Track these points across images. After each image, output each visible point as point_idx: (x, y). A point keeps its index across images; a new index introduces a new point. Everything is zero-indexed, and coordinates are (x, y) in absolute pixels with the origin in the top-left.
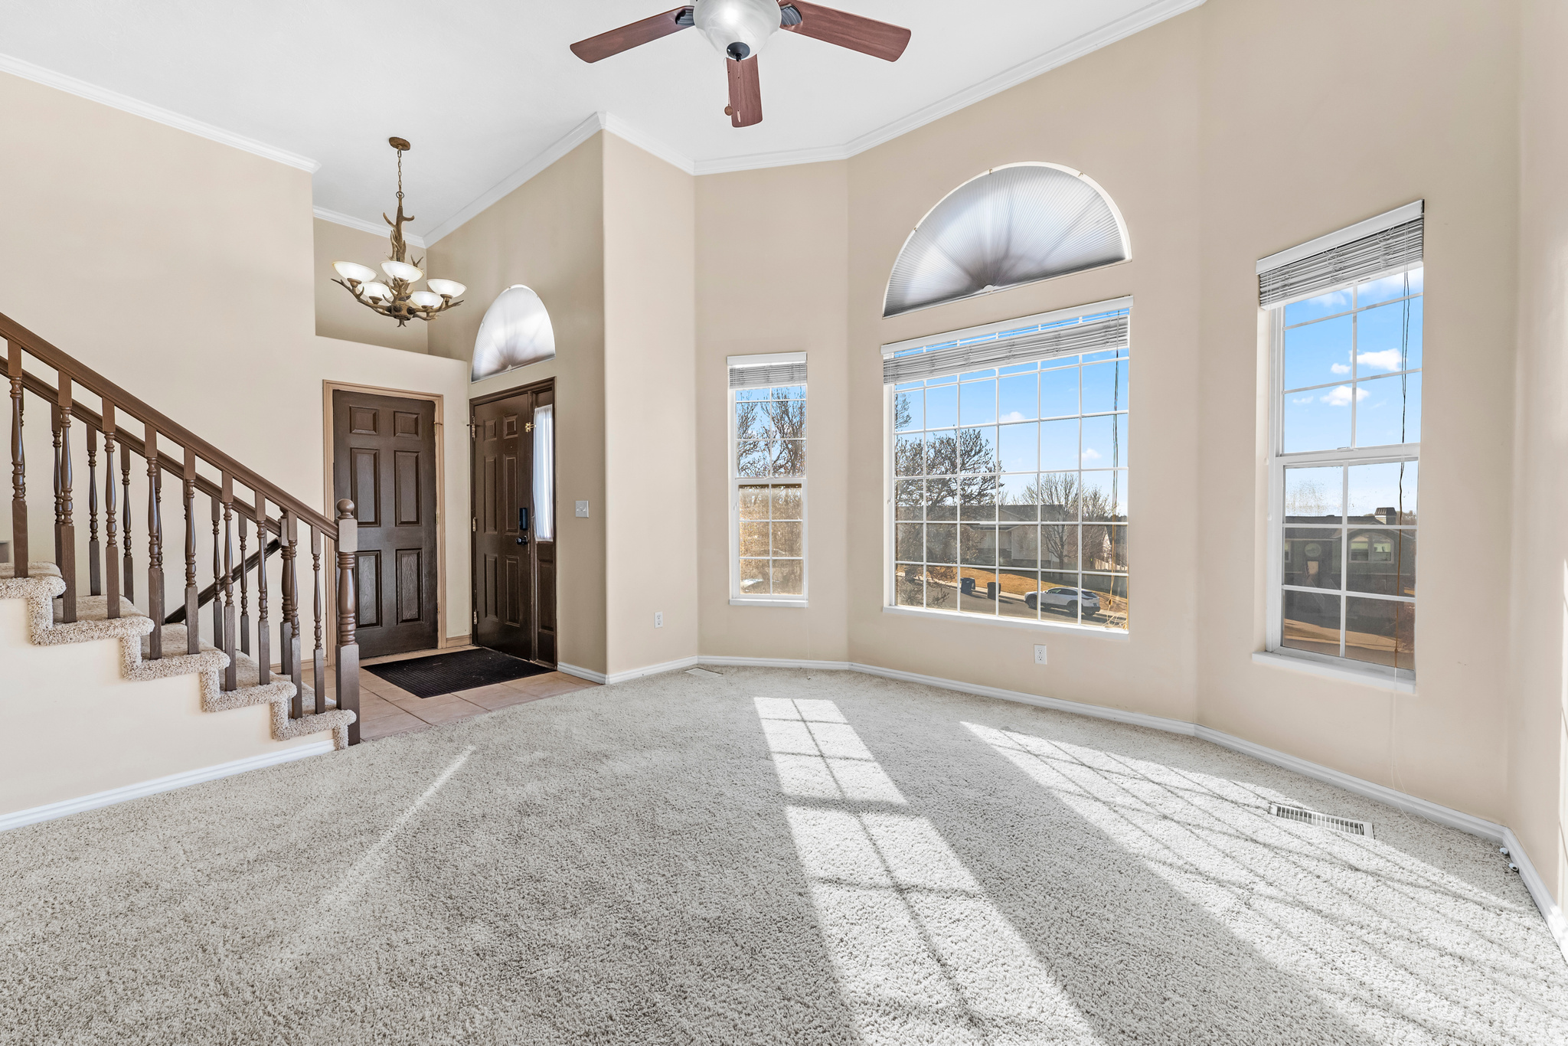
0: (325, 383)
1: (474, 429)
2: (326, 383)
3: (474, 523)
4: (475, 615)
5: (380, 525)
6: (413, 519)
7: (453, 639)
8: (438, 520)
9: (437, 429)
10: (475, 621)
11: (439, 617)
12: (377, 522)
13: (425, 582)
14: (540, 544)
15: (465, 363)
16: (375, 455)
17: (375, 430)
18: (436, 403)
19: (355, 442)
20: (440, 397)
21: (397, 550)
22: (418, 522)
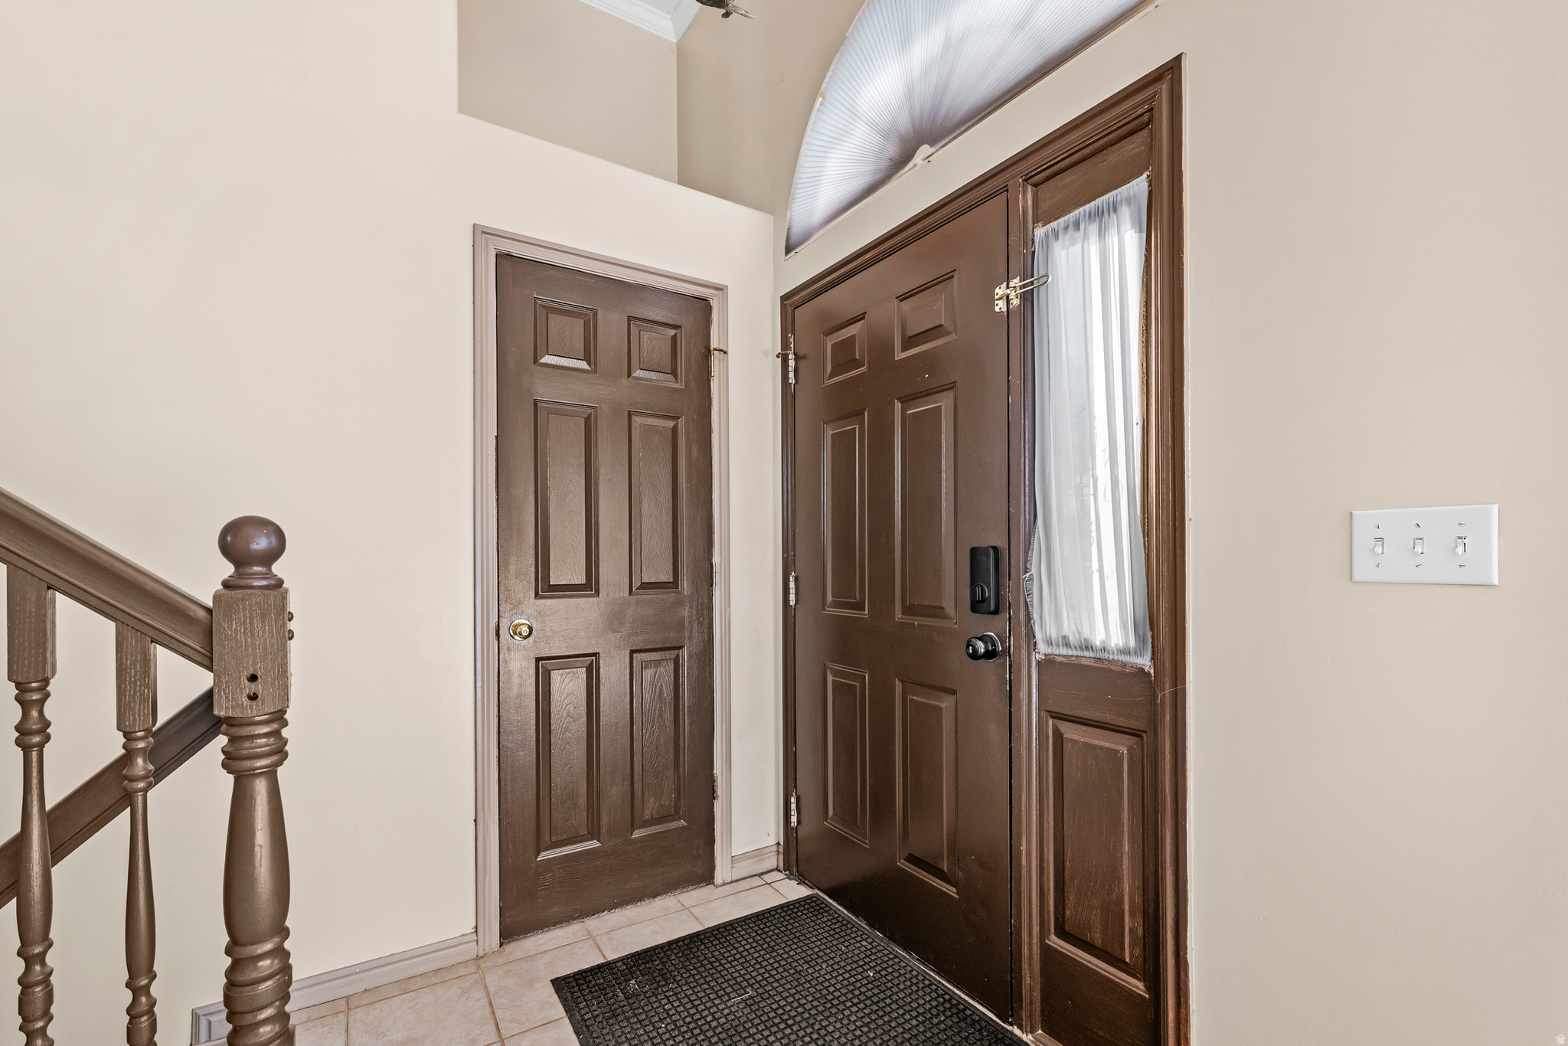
0: (478, 233)
1: (792, 363)
2: (481, 233)
3: (792, 585)
4: (793, 806)
5: (597, 593)
6: (666, 576)
7: (745, 856)
8: (717, 579)
9: (716, 359)
10: (794, 819)
11: (718, 807)
12: (590, 586)
13: (690, 724)
14: (1047, 665)
15: (771, 218)
16: (587, 420)
17: (587, 359)
18: (714, 303)
19: (546, 390)
20: (720, 289)
21: (632, 652)
22: (674, 584)
